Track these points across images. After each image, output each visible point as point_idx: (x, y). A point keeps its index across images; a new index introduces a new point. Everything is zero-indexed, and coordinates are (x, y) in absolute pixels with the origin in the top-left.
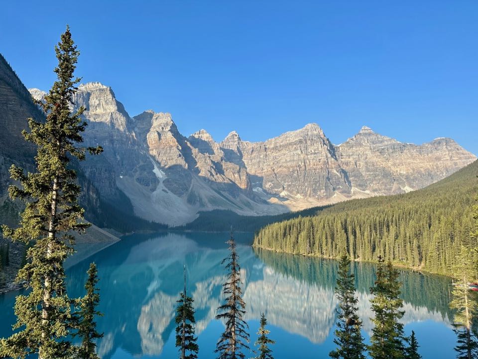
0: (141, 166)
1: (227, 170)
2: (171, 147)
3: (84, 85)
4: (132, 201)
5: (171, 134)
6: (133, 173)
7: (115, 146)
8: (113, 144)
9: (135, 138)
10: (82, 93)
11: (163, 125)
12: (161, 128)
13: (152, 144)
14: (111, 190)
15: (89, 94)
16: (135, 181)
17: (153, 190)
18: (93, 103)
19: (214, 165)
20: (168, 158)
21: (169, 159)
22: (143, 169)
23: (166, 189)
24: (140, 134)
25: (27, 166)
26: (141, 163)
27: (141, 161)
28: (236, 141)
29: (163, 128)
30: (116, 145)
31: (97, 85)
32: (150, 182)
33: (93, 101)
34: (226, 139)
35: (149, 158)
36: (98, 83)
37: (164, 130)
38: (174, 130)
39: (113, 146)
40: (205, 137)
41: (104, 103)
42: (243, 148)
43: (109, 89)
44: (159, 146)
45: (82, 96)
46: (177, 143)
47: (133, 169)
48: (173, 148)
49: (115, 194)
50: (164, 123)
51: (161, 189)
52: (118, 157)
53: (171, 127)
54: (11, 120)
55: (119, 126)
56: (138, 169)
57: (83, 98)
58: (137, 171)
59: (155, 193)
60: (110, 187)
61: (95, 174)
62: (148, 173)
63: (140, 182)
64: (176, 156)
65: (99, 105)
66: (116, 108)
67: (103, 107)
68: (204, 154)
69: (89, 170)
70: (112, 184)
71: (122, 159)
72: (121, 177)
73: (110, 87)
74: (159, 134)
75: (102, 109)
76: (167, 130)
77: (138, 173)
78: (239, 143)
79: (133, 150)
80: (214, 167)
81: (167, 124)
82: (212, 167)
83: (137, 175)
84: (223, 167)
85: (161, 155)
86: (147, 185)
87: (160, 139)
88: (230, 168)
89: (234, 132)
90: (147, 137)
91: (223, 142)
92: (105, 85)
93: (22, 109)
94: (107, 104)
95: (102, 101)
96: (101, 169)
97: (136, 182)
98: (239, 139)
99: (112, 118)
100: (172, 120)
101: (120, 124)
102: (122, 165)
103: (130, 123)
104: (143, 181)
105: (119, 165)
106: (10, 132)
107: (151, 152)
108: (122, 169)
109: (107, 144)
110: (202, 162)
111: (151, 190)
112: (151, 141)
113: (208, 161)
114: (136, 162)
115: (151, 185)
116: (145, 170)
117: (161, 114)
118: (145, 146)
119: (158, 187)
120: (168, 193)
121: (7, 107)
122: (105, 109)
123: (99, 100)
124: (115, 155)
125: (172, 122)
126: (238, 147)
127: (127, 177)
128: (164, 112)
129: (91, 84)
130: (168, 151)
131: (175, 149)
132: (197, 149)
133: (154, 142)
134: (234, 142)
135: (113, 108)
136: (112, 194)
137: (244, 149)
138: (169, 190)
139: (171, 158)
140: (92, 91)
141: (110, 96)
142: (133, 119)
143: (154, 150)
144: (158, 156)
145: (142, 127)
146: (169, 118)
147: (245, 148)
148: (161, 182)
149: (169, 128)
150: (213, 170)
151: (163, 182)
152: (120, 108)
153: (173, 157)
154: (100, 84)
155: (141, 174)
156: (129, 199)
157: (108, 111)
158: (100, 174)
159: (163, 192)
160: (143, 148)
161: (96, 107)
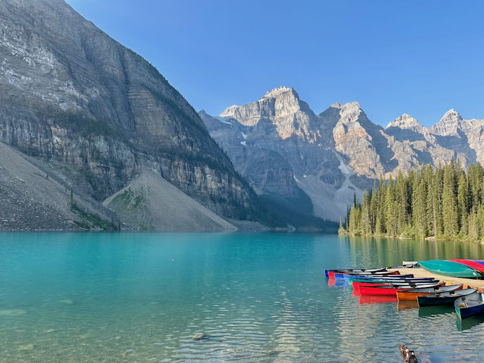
0: (325, 163)
1: (436, 158)
2: (358, 139)
3: (270, 92)
4: (313, 199)
5: (359, 124)
6: (317, 171)
7: (298, 145)
8: (297, 144)
9: (319, 135)
10: (268, 100)
11: (350, 116)
12: (347, 119)
13: (338, 139)
14: (289, 189)
15: (274, 100)
16: (319, 179)
17: (338, 188)
18: (278, 108)
19: (416, 153)
20: (356, 151)
21: (357, 153)
22: (327, 166)
23: (354, 186)
24: (326, 130)
25: (163, 161)
26: (326, 160)
27: (325, 158)
28: (454, 122)
29: (350, 120)
30: (300, 144)
31: (281, 89)
32: (335, 180)
33: (278, 106)
34: (441, 120)
35: (334, 154)
36: (283, 87)
37: (351, 121)
38: (363, 120)
39: (297, 146)
40: (408, 122)
41: (287, 105)
42: (466, 129)
43: (291, 90)
44: (345, 140)
45: (267, 103)
46: (366, 134)
47: (317, 167)
48: (361, 140)
49: (294, 193)
50: (350, 114)
51: (347, 186)
52: (302, 157)
53: (359, 117)
54: (151, 121)
55: (303, 125)
56: (322, 166)
57: (269, 105)
58: (321, 169)
59: (339, 190)
60: (287, 186)
61: (272, 173)
62: (332, 170)
63: (324, 181)
64: (365, 148)
65: (283, 108)
66: (299, 107)
67: (287, 109)
68: (402, 142)
69: (268, 171)
70: (290, 183)
71: (305, 158)
72: (305, 176)
73: (293, 88)
74: (346, 127)
75: (286, 111)
76: (355, 120)
77: (322, 170)
78: (459, 124)
79: (317, 148)
80: (417, 155)
81: (354, 114)
82: (415, 156)
83: (321, 173)
84: (432, 155)
85: (347, 149)
86: (332, 183)
87: (346, 131)
88: (441, 155)
89: (452, 111)
90: (333, 132)
91: (435, 126)
92: (288, 87)
93: (158, 109)
94: (290, 105)
95: (286, 104)
96: (278, 169)
97: (319, 181)
98: (460, 118)
99: (295, 119)
100: (361, 109)
101: (303, 123)
102: (306, 164)
103: (314, 121)
104: (327, 179)
105: (303, 165)
106: (150, 131)
107: (337, 147)
108: (306, 168)
109: (291, 145)
110: (400, 152)
111: (335, 187)
112: (336, 136)
113: (409, 149)
114: (320, 160)
115: (336, 182)
116: (329, 167)
117: (347, 105)
118: (331, 141)
119: (344, 184)
120: (355, 190)
121: (147, 109)
122: (288, 111)
123: (283, 103)
124: (299, 155)
125: (360, 111)
126: (458, 129)
127: (310, 175)
128: (351, 102)
129: (276, 90)
130: (356, 144)
131: (364, 140)
132: (393, 137)
133: (339, 136)
134: (453, 123)
135: (295, 108)
136: (290, 193)
137: (468, 131)
138: (357, 186)
139: (359, 151)
140: (277, 96)
141: (293, 97)
142: (319, 116)
143: (340, 145)
144: (345, 151)
145: (328, 122)
146: (356, 107)
147: (469, 129)
148: (348, 178)
149: (357, 118)
150: (415, 159)
151: (350, 178)
152: (304, 107)
153: (362, 150)
154: (284, 88)
155: (325, 172)
156: (309, 198)
157: (292, 112)
158: (278, 173)
159: (349, 189)
160: (328, 145)
161: (281, 110)
